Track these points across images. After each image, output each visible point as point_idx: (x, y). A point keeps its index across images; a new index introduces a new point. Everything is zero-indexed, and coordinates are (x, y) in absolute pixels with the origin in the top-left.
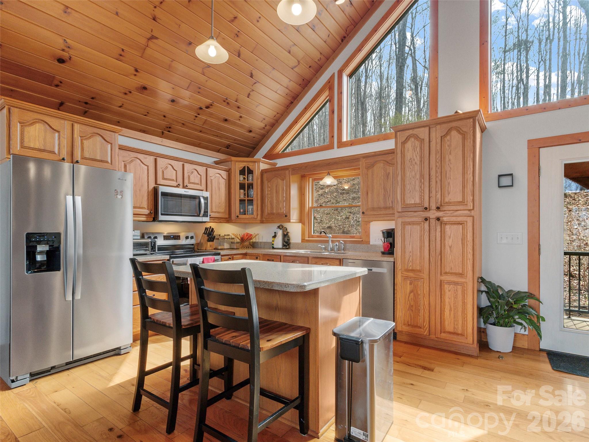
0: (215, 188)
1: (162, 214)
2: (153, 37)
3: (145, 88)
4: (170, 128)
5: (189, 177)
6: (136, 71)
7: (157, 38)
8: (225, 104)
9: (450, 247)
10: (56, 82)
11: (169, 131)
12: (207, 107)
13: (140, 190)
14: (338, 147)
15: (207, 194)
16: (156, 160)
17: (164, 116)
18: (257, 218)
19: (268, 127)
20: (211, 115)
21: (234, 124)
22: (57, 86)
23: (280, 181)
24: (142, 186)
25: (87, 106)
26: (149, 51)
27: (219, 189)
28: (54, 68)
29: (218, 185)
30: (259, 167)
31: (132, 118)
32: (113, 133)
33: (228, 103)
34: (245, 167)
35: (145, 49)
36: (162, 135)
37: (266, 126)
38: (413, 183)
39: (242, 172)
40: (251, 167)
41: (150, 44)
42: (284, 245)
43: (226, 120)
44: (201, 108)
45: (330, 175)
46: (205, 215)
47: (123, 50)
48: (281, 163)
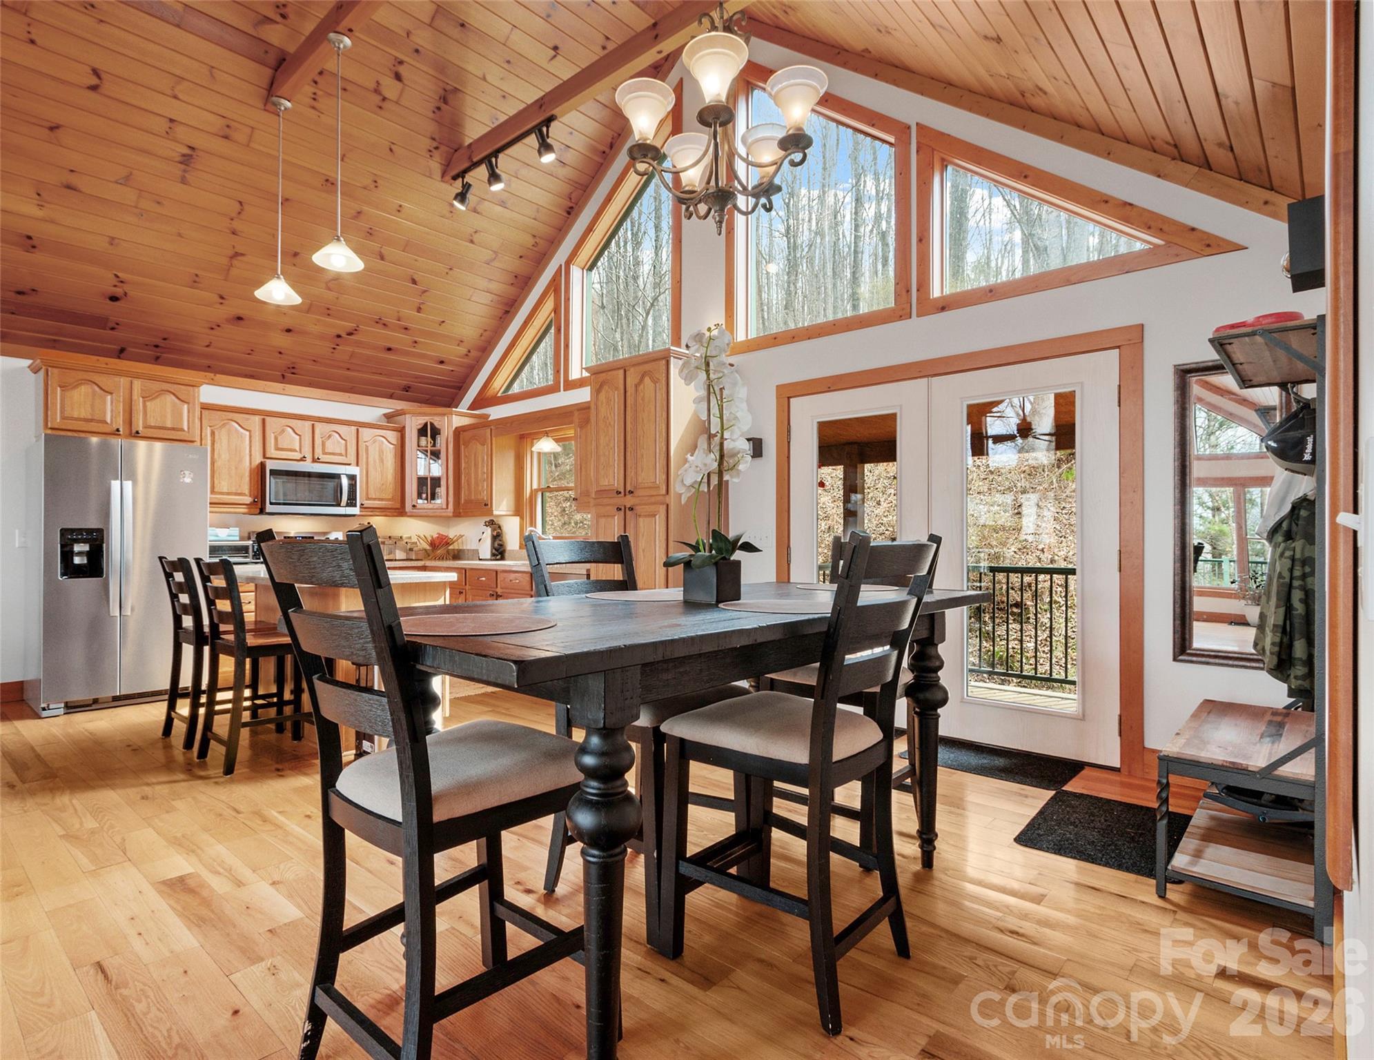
0: (375, 461)
1: (271, 503)
2: (237, 254)
3: (240, 318)
4: (293, 368)
5: (323, 444)
6: (222, 298)
7: (242, 255)
8: (380, 326)
9: (643, 551)
10: (112, 325)
11: (293, 373)
12: (350, 334)
13: (236, 468)
14: (564, 390)
15: (354, 470)
16: (264, 420)
17: (280, 353)
18: (447, 508)
19: (474, 354)
20: (359, 344)
21: (407, 353)
22: (113, 329)
23: (479, 447)
24: (241, 461)
25: (157, 350)
26: (234, 272)
27: (382, 461)
28: (108, 308)
29: (380, 456)
30: (450, 422)
31: (230, 360)
32: (191, 388)
33: (384, 325)
34: (426, 424)
35: (229, 270)
36: (283, 379)
37: (469, 352)
38: (607, 453)
39: (422, 432)
40: (436, 424)
41: (235, 262)
42: (493, 555)
43: (389, 349)
44: (339, 336)
45: (548, 436)
46: (352, 502)
47: (197, 275)
48: (496, 413)
